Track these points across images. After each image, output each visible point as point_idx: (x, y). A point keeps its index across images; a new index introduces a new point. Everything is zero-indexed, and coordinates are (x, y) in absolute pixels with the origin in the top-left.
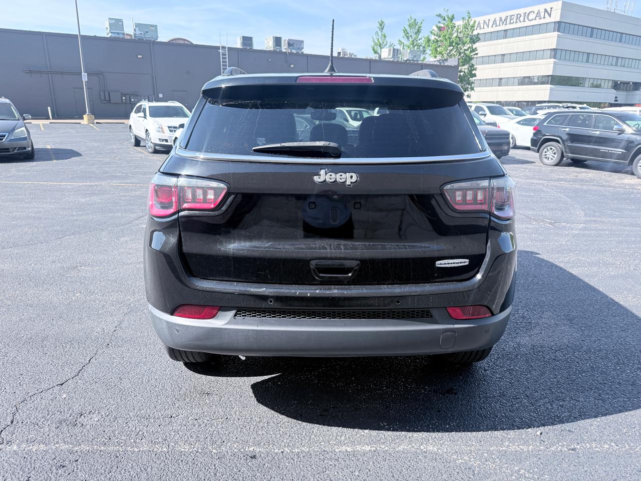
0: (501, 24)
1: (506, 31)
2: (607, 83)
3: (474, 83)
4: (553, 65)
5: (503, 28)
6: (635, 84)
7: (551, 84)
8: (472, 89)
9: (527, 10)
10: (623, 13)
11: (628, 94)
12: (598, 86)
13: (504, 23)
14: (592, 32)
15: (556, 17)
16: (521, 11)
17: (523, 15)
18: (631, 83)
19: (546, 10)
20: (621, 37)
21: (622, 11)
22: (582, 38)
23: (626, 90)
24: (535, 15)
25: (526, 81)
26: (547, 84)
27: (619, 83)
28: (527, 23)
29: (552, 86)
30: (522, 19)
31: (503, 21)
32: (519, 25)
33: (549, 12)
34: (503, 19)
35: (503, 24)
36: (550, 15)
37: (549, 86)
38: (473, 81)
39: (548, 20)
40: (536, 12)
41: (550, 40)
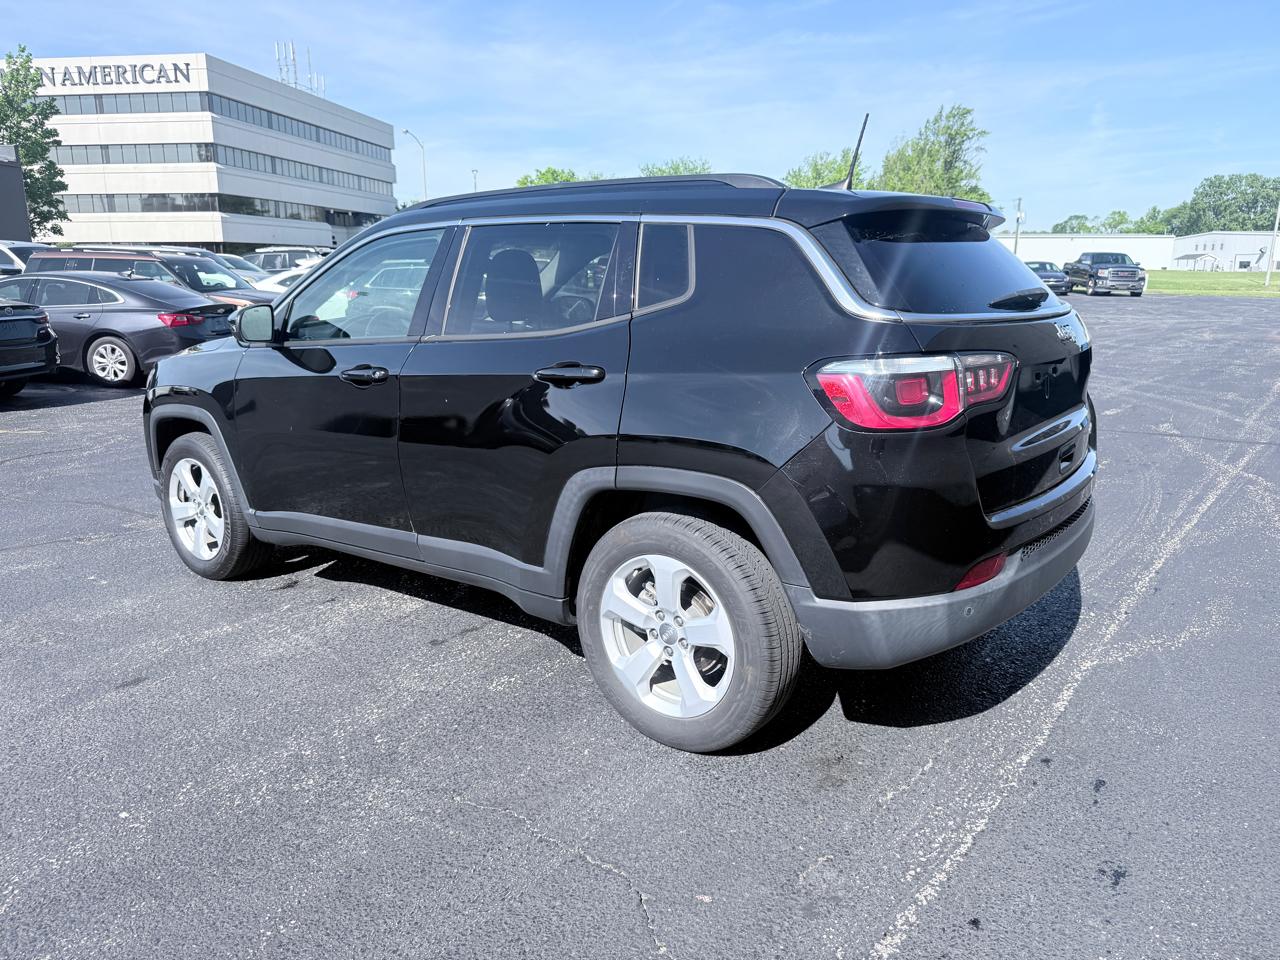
0: (83, 81)
1: (98, 97)
2: (307, 211)
3: (62, 202)
4: (216, 174)
5: (89, 89)
6: (356, 214)
7: (220, 211)
8: (63, 216)
9: (139, 61)
10: (309, 92)
11: (350, 231)
12: (296, 217)
13: (91, 81)
14: (270, 119)
15: (200, 82)
16: (126, 61)
17: (128, 68)
18: (350, 214)
19: (176, 67)
20: (318, 132)
21: (308, 88)
22: (255, 128)
23: (345, 225)
24: (157, 72)
25: (158, 202)
26: (214, 210)
27: (332, 212)
28: (142, 88)
29: (224, 215)
30: (129, 76)
31: (87, 75)
32: (125, 88)
33: (185, 72)
34: (87, 70)
35: (88, 83)
36: (187, 78)
37: (217, 215)
38: (60, 198)
39: (183, 86)
40: (157, 67)
41: (199, 127)
